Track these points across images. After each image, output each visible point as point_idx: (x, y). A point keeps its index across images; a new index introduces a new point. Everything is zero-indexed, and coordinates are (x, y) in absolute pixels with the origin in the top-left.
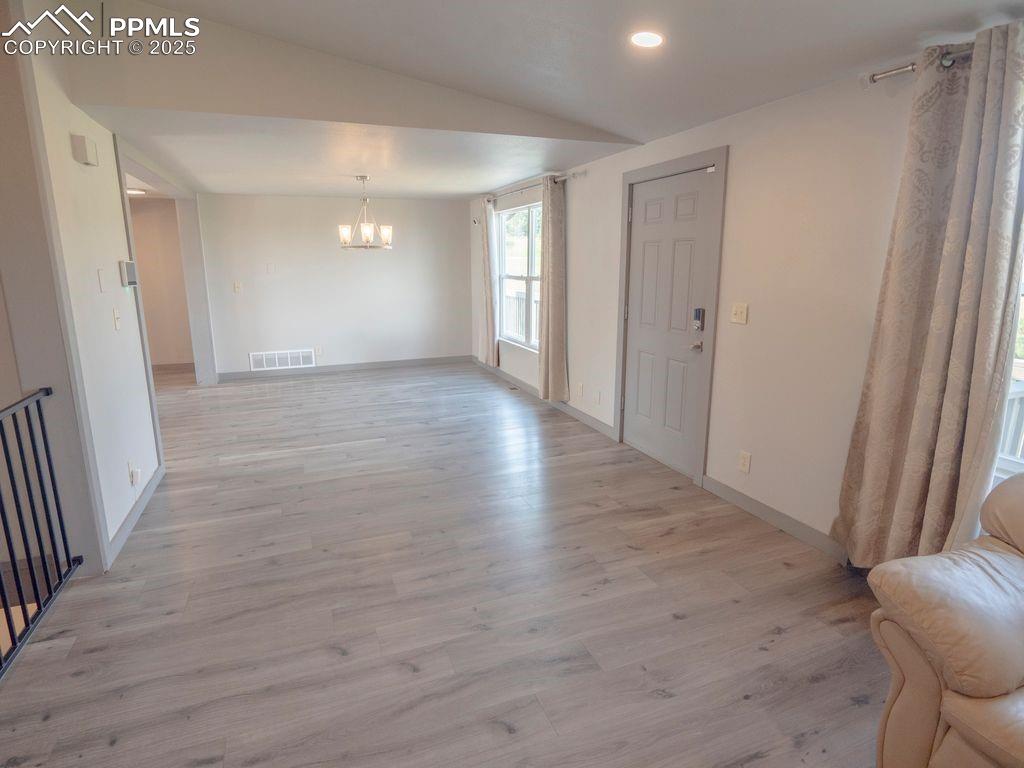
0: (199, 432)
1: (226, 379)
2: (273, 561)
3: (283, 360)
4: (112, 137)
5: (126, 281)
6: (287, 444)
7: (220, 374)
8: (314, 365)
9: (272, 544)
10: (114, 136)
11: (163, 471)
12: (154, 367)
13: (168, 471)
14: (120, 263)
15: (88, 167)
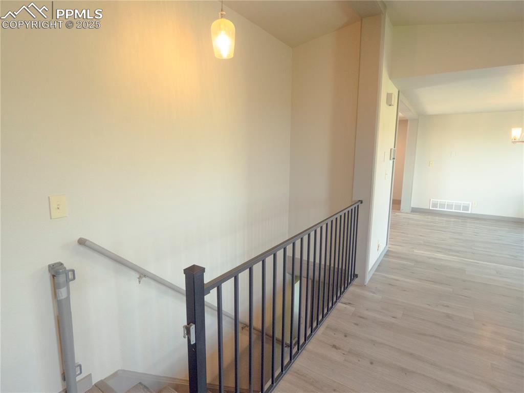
0: (403, 234)
1: (415, 211)
2: (448, 316)
3: (450, 206)
4: (397, 92)
5: (392, 158)
6: (454, 254)
7: (413, 208)
8: (469, 212)
9: (448, 306)
10: (399, 92)
11: (387, 249)
12: (393, 200)
13: (389, 249)
14: (391, 149)
15: (391, 107)
